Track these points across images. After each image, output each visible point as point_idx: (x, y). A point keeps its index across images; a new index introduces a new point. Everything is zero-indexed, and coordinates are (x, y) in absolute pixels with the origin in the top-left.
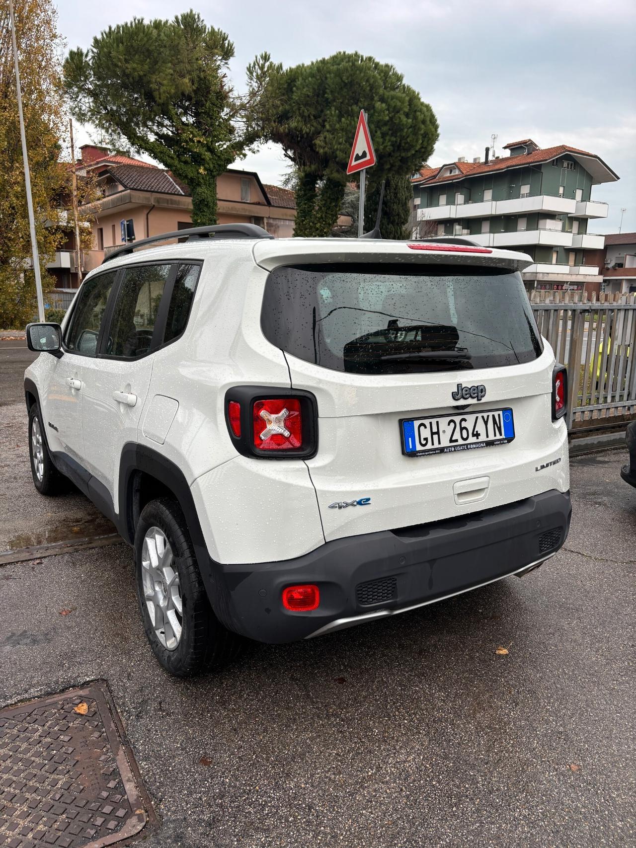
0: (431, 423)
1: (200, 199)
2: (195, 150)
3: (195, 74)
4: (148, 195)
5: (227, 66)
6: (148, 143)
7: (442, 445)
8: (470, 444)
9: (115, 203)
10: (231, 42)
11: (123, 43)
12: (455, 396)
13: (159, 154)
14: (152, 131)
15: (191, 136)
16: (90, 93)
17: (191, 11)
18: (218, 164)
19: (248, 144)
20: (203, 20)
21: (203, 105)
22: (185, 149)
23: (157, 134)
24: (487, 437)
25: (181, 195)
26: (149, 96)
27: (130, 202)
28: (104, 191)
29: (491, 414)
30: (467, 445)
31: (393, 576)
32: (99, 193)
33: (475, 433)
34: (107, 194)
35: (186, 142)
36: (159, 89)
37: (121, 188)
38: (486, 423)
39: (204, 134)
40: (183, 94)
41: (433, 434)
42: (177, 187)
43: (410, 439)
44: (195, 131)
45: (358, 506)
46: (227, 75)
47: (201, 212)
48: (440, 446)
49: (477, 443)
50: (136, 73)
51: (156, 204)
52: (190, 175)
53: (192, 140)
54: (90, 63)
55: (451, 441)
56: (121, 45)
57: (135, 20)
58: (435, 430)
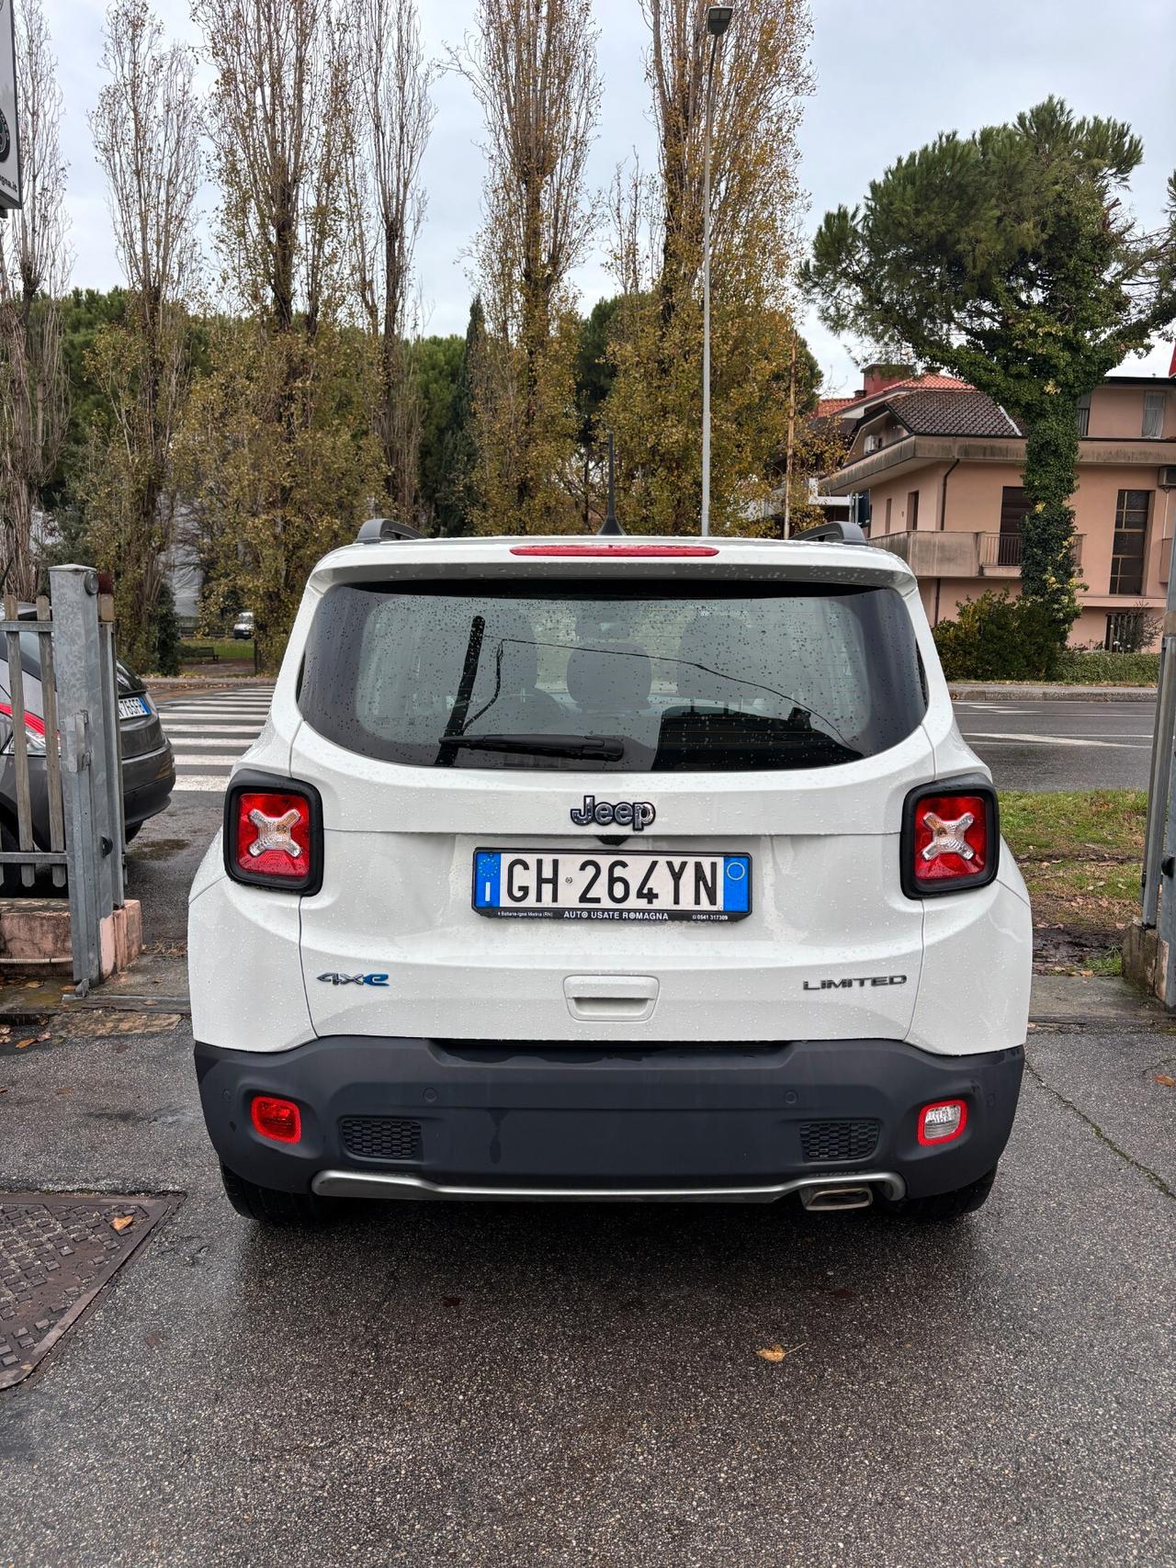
0: (540, 862)
1: (1041, 442)
2: (1040, 351)
3: (1048, 212)
4: (947, 442)
5: (1125, 183)
6: (947, 351)
7: (560, 904)
8: (629, 911)
9: (890, 462)
10: (1137, 137)
11: (913, 184)
12: (576, 817)
13: (967, 368)
14: (960, 327)
15: (1032, 327)
16: (856, 279)
17: (1051, 98)
18: (1085, 372)
19: (1158, 324)
20: (1070, 111)
21: (1063, 265)
22: (1019, 351)
23: (969, 332)
24: (676, 901)
25: (1016, 437)
26: (956, 265)
27: (914, 457)
28: (880, 441)
29: (691, 861)
30: (621, 911)
31: (415, 1118)
32: (869, 445)
33: (645, 891)
34: (884, 445)
35: (1022, 338)
36: (974, 251)
37: (905, 433)
38: (677, 876)
39: (1060, 319)
40: (1022, 252)
41: (541, 881)
42: (1011, 422)
43: (488, 884)
44: (1041, 316)
45: (365, 984)
46: (1121, 201)
47: (1042, 466)
48: (555, 905)
49: (649, 911)
50: (933, 232)
51: (962, 458)
52: (1026, 398)
53: (1033, 334)
54: (859, 229)
55: (583, 898)
56: (909, 187)
57: (941, 138)
58: (548, 873)
